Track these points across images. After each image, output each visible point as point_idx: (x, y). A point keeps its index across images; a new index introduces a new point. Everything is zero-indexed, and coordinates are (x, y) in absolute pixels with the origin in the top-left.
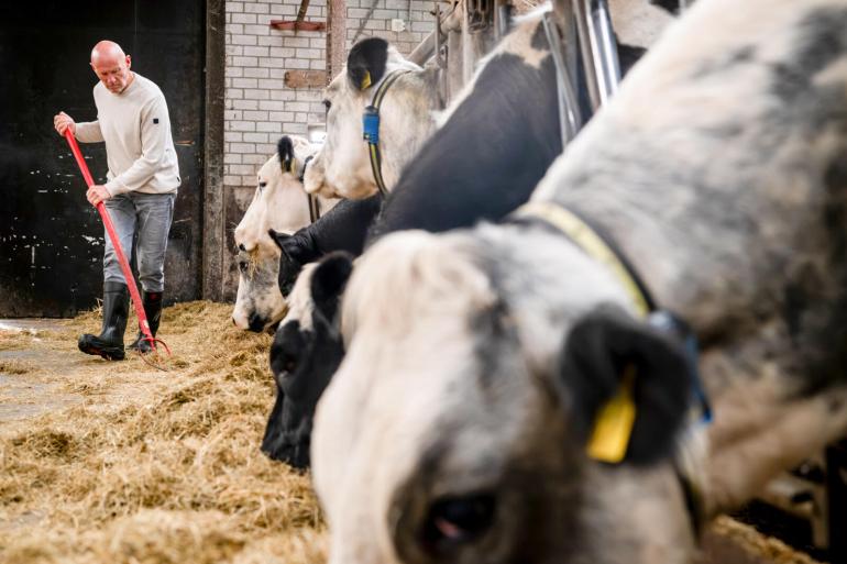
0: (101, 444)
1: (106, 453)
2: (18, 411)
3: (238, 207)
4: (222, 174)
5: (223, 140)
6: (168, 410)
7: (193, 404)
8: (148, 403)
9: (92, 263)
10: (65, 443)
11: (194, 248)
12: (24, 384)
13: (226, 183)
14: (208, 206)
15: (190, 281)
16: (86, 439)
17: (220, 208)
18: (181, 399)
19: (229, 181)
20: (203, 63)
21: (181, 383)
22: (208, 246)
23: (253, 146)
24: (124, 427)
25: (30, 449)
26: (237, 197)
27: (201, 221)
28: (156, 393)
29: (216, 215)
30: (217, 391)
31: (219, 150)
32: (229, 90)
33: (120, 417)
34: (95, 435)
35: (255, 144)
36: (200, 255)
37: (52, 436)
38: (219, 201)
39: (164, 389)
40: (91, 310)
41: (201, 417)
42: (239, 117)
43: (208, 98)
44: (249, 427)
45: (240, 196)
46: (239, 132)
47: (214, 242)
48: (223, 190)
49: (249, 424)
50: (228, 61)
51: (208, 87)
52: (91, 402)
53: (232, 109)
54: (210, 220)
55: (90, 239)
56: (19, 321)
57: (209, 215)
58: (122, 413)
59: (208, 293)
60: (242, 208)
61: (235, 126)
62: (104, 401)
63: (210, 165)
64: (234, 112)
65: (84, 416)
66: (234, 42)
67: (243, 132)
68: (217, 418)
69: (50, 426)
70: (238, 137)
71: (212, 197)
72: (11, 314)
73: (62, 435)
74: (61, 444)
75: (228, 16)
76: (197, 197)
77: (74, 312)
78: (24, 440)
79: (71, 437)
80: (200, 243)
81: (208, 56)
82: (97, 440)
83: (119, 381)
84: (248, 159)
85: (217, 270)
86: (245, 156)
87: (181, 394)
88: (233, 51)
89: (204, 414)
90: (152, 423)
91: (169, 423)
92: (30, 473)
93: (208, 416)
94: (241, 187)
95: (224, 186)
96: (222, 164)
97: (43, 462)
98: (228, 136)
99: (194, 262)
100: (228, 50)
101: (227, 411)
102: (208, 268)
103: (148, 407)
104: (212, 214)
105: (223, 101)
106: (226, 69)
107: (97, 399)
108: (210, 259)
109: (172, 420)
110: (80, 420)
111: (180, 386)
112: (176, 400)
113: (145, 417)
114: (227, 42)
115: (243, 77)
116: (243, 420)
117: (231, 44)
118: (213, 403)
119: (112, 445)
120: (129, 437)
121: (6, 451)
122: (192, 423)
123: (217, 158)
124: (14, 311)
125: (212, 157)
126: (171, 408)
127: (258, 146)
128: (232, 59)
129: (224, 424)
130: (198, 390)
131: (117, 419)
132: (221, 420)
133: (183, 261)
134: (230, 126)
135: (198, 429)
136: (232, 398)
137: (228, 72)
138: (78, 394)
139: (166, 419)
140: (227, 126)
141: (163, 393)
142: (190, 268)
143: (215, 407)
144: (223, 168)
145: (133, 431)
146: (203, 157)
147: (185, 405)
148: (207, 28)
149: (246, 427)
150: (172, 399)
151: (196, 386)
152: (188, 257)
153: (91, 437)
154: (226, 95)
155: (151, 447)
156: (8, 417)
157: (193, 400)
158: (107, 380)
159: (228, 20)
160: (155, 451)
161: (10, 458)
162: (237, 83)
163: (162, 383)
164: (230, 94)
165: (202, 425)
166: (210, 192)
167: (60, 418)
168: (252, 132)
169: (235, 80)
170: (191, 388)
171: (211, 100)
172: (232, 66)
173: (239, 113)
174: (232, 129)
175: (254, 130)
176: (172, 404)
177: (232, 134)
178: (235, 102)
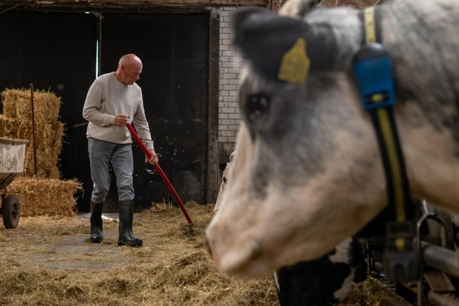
0: (143, 286)
1: (145, 291)
2: (104, 266)
3: (226, 153)
4: (217, 136)
5: (218, 118)
6: (178, 269)
7: (192, 265)
8: (168, 265)
9: (150, 183)
10: (124, 285)
11: (203, 176)
12: (109, 251)
13: (219, 141)
14: (210, 153)
15: (201, 193)
16: (136, 284)
17: (216, 154)
18: (185, 263)
19: (221, 139)
20: (208, 78)
21: (185, 254)
22: (210, 174)
23: (234, 121)
24: (156, 277)
25: (106, 289)
26: (225, 148)
27: (207, 161)
28: (172, 259)
29: (215, 158)
30: (204, 259)
31: (216, 123)
32: (222, 92)
33: (155, 271)
34: (140, 281)
35: (235, 119)
36: (206, 179)
37: (118, 281)
38: (216, 150)
39: (177, 257)
40: (149, 209)
41: (195, 273)
42: (227, 105)
43: (210, 96)
44: (219, 280)
45: (227, 147)
46: (226, 113)
47: (213, 172)
48: (218, 144)
49: (220, 278)
50: (221, 76)
51: (210, 90)
52: (142, 262)
53: (223, 101)
54: (211, 160)
55: (149, 171)
56: (113, 214)
57: (210, 158)
58: (156, 269)
59: (210, 200)
60: (228, 154)
61: (224, 110)
62: (149, 261)
63: (211, 131)
64: (224, 103)
65: (136, 271)
66: (224, 66)
67: (229, 113)
68: (203, 274)
69: (117, 277)
70: (226, 116)
71: (212, 149)
72: (109, 210)
73: (123, 281)
74: (122, 287)
75: (220, 52)
76: (204, 148)
77: (140, 209)
78: (104, 283)
79: (127, 283)
80: (206, 173)
81: (210, 74)
82: (141, 285)
83: (158, 249)
84: (231, 128)
85: (214, 187)
86: (229, 126)
87: (185, 260)
88: (223, 71)
89: (197, 271)
90: (170, 276)
91: (178, 276)
92: (105, 302)
93: (199, 273)
94: (227, 143)
95: (218, 142)
96: (218, 131)
97: (111, 296)
98: (221, 116)
99: (203, 183)
100: (221, 70)
101: (209, 270)
102: (210, 186)
103: (168, 267)
104: (212, 157)
105: (218, 97)
106: (220, 80)
107: (145, 259)
108: (211, 181)
109: (180, 274)
110: (134, 273)
111: (185, 255)
112: (183, 263)
113: (166, 272)
114: (220, 66)
115: (228, 84)
116: (216, 276)
117: (222, 67)
118: (202, 266)
119: (149, 287)
120: (158, 283)
121: (93, 290)
122: (190, 277)
123: (215, 128)
124: (110, 208)
125: (212, 127)
126: (180, 268)
127: (236, 120)
128: (223, 75)
129: (206, 278)
130: (194, 258)
131: (153, 273)
132: (205, 274)
133: (197, 183)
134: (222, 111)
135: (193, 279)
136: (212, 263)
137: (221, 82)
138: (136, 257)
139: (177, 274)
140: (220, 110)
141: (176, 259)
142: (201, 186)
143: (203, 268)
144: (218, 133)
145: (160, 280)
146: (207, 128)
147: (187, 266)
148: (210, 59)
149: (217, 280)
150: (180, 263)
151: (193, 256)
152: (199, 181)
153: (138, 282)
154: (220, 94)
155: (166, 290)
156: (99, 270)
157: (192, 264)
158: (152, 249)
159: (220, 55)
160: (169, 293)
161: (95, 294)
162: (226, 87)
163: (175, 254)
164: (222, 93)
165: (195, 277)
166: (211, 145)
167: (123, 272)
168: (233, 113)
169: (224, 86)
170: (191, 257)
171: (212, 97)
172: (223, 79)
173: (226, 103)
174: (223, 112)
175: (234, 112)
176: (180, 266)
177: (223, 114)
178: (224, 97)
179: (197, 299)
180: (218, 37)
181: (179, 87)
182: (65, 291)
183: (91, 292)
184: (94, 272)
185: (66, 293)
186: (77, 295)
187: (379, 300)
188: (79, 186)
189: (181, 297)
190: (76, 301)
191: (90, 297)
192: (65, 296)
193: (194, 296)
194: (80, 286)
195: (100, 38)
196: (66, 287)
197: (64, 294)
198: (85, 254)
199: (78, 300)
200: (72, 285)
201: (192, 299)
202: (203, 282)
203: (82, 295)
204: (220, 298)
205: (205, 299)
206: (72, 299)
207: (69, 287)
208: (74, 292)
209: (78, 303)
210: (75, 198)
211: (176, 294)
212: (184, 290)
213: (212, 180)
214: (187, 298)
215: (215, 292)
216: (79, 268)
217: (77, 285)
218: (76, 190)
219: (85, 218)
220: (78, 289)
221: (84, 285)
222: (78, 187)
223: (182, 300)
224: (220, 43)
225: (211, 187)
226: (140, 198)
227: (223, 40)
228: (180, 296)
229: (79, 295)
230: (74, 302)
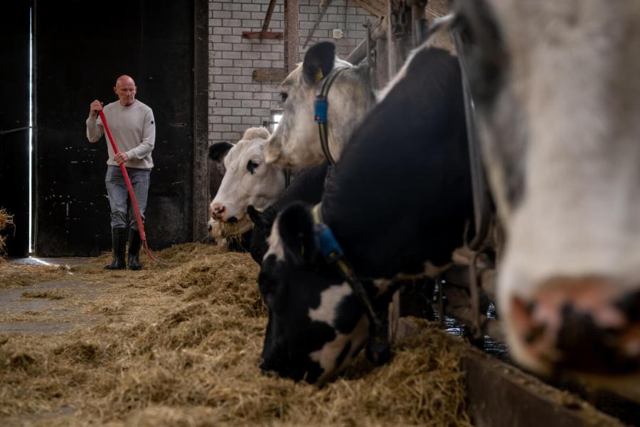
0: (120, 353)
1: (123, 360)
2: (57, 328)
3: (219, 172)
5: (207, 123)
6: (169, 327)
7: (188, 322)
8: (155, 322)
10: (93, 352)
11: (187, 204)
12: (61, 308)
14: (197, 171)
15: (184, 228)
16: (108, 350)
17: (206, 173)
18: (178, 319)
20: (193, 66)
21: (178, 306)
22: (197, 202)
23: (230, 126)
24: (136, 340)
25: (67, 358)
27: (192, 182)
28: (159, 314)
29: (203, 179)
30: (206, 313)
31: (205, 130)
32: (212, 85)
33: (133, 332)
34: (115, 346)
35: (232, 124)
36: (191, 210)
37: (83, 347)
38: (205, 168)
39: (166, 311)
41: (194, 332)
42: (219, 105)
43: (196, 91)
46: (219, 115)
47: (201, 198)
48: (208, 160)
49: (230, 337)
50: (211, 62)
51: (196, 82)
52: (111, 321)
53: (214, 99)
54: (198, 182)
56: (58, 259)
57: (197, 178)
58: (134, 329)
59: (197, 237)
61: (217, 111)
62: (121, 320)
63: (197, 141)
64: (215, 101)
65: (107, 332)
66: (215, 48)
67: (222, 116)
68: (206, 333)
69: (82, 340)
70: (219, 120)
71: (199, 165)
73: (91, 347)
74: (90, 354)
75: (210, 29)
76: (188, 165)
77: (98, 251)
78: (62, 350)
79: (97, 348)
80: (191, 200)
81: (196, 59)
82: (116, 350)
83: (132, 304)
84: (226, 136)
86: (223, 134)
87: (178, 315)
88: (214, 55)
89: (196, 330)
90: (157, 337)
91: (170, 337)
92: (67, 376)
93: (198, 332)
96: (207, 140)
97: (76, 367)
98: (211, 119)
99: (187, 214)
100: (211, 55)
101: (213, 328)
103: (154, 325)
104: (200, 177)
105: (207, 93)
106: (210, 69)
107: (115, 318)
108: (199, 212)
109: (172, 335)
110: (104, 335)
111: (177, 309)
112: (175, 320)
113: (152, 332)
114: (210, 48)
115: (222, 75)
116: (225, 335)
117: (213, 50)
118: (203, 322)
119: (127, 354)
120: (140, 348)
121: (49, 359)
122: (187, 337)
123: (203, 136)
124: (53, 250)
125: (200, 135)
126: (172, 326)
127: (234, 126)
128: (214, 62)
129: (212, 338)
130: (191, 312)
131: (131, 334)
132: (209, 334)
133: (178, 213)
134: (213, 112)
135: (191, 342)
136: (217, 318)
137: (211, 71)
138: (102, 315)
139: (167, 334)
140: (210, 111)
141: (165, 314)
142: (183, 218)
143: (204, 325)
144: (207, 143)
145: (143, 343)
146: (192, 135)
147: (182, 323)
148: (195, 38)
149: (227, 340)
150: (172, 319)
151: (190, 309)
152: (182, 211)
153: (112, 348)
154: (209, 89)
155: (157, 356)
156: (51, 333)
157: (188, 320)
158: (123, 304)
159: (210, 32)
160: (160, 359)
161: (52, 365)
162: (218, 79)
163: (164, 307)
164: (213, 87)
165: (194, 339)
166: (198, 161)
167: (88, 333)
168: (229, 116)
169: (216, 77)
170: (186, 310)
171: (199, 92)
172: (214, 66)
173: (219, 101)
174: (214, 114)
175: (230, 114)
176: (172, 323)
177: (214, 117)
178: (216, 93)
179: (202, 366)
180: (207, 6)
181: (151, 78)
182: (8, 361)
183: (46, 362)
184: (44, 337)
185: (11, 365)
186: (27, 365)
187: (456, 360)
188: (8, 219)
189: (179, 365)
190: (25, 374)
191: (46, 368)
192: (9, 367)
193: (197, 362)
194: (30, 353)
195: (35, 5)
196: (9, 355)
197: (7, 366)
198: (27, 313)
199: (28, 374)
200: (19, 352)
201: (195, 367)
202: (207, 344)
203: (33, 366)
204: (234, 363)
205: (214, 365)
206: (20, 373)
207: (14, 356)
208: (22, 362)
209: (29, 377)
210: (3, 236)
211: (171, 360)
212: (182, 354)
213: (200, 210)
214: (188, 364)
215: (228, 356)
216: (22, 332)
217: (26, 353)
218: (4, 225)
219: (19, 265)
220: (28, 358)
221: (36, 352)
222: (7, 221)
223: (180, 367)
224: (210, 16)
225: (198, 219)
226: (97, 236)
227: (214, 12)
228: (177, 362)
229: (29, 367)
230: (23, 376)
